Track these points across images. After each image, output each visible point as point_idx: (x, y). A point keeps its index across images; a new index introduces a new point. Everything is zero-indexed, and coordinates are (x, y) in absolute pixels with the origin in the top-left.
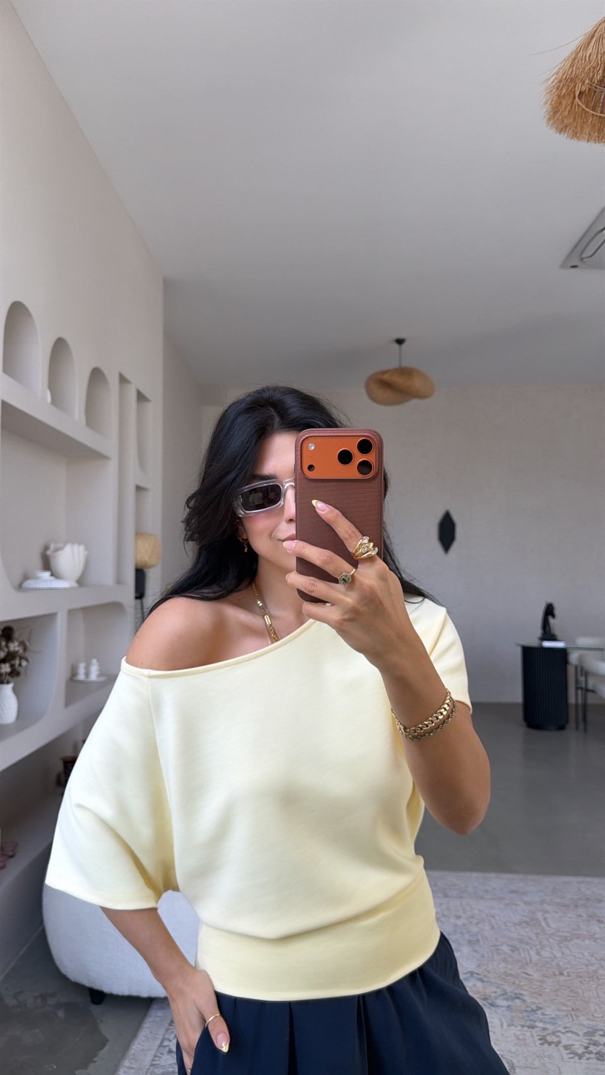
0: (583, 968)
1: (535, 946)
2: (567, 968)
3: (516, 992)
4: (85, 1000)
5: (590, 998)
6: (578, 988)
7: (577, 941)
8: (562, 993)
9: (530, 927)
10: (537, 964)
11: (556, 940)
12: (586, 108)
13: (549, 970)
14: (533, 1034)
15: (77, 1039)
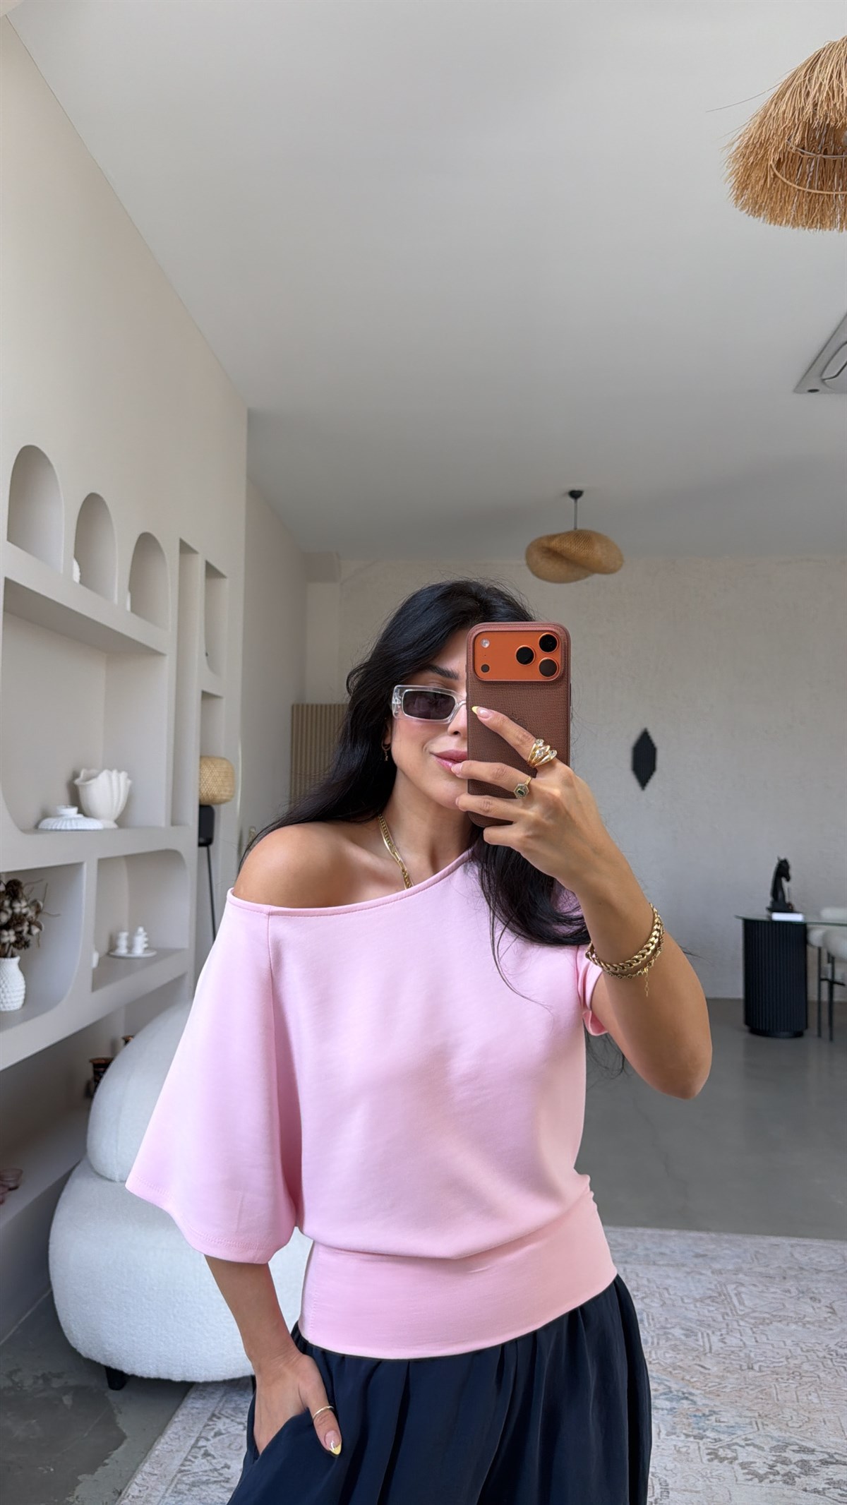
0: (782, 1362)
1: (720, 1330)
2: (759, 1361)
3: (685, 1390)
4: (101, 1383)
5: (785, 1401)
6: (771, 1387)
7: (779, 1325)
8: (748, 1393)
9: (716, 1304)
10: (719, 1354)
11: (749, 1323)
12: (788, 182)
13: (734, 1362)
14: (701, 1446)
15: (86, 1435)
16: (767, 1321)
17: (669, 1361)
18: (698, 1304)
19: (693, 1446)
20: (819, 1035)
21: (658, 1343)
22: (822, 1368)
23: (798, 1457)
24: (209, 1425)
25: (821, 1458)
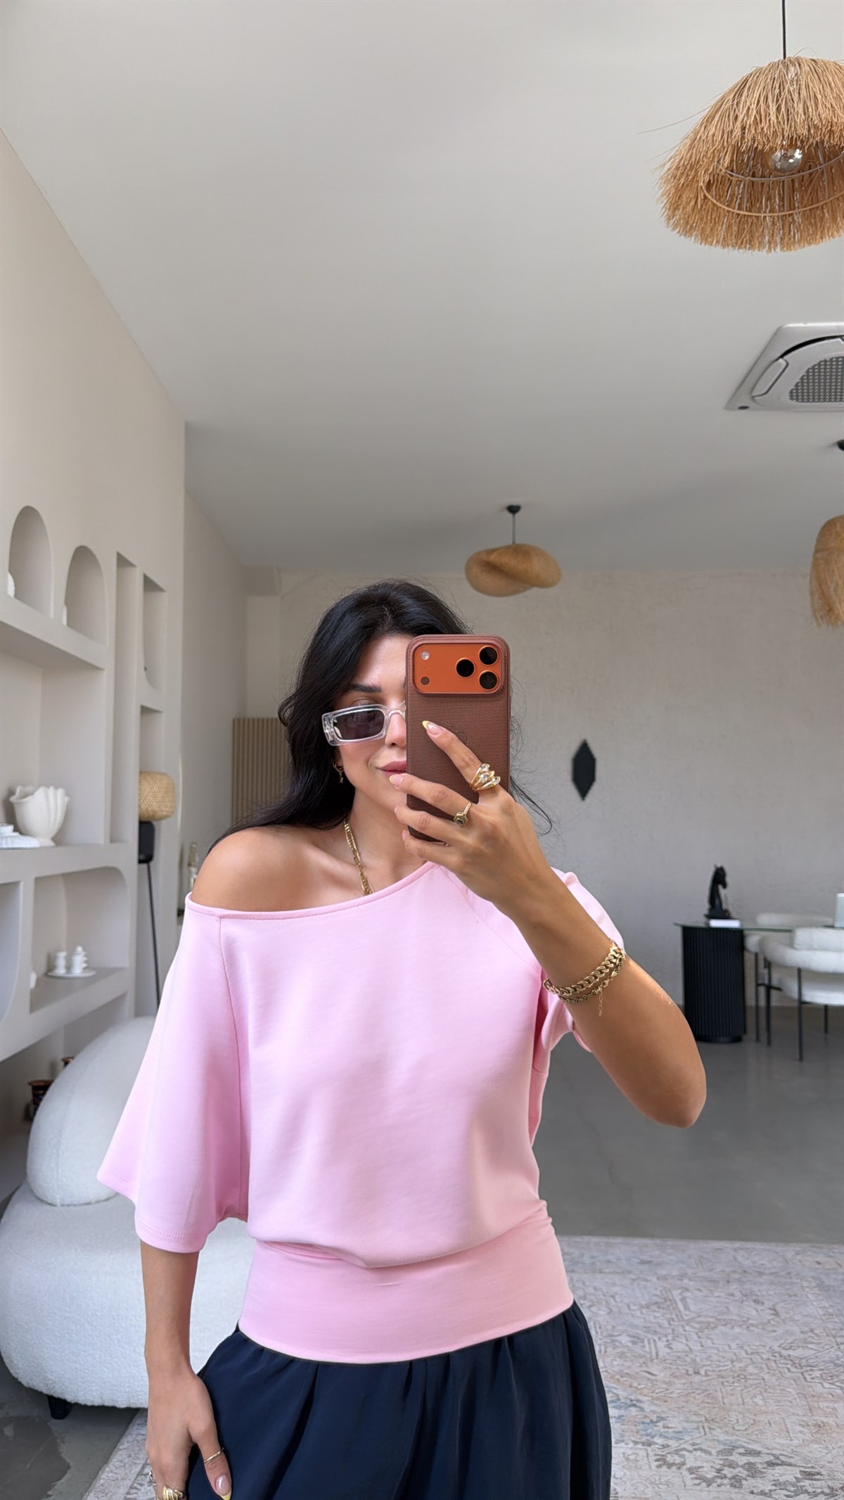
0: (726, 1365)
1: (666, 1336)
2: (705, 1366)
3: (633, 1398)
4: (44, 1412)
5: (731, 1405)
6: (716, 1391)
7: (724, 1329)
8: (695, 1398)
9: (661, 1310)
10: (665, 1360)
11: (694, 1328)
12: (718, 204)
13: (680, 1367)
14: (649, 1453)
15: (28, 1466)
16: (712, 1325)
17: (616, 1369)
18: (644, 1311)
19: (642, 1453)
20: (758, 1039)
21: (606, 1352)
22: (767, 1370)
23: (745, 1460)
25: (768, 1460)
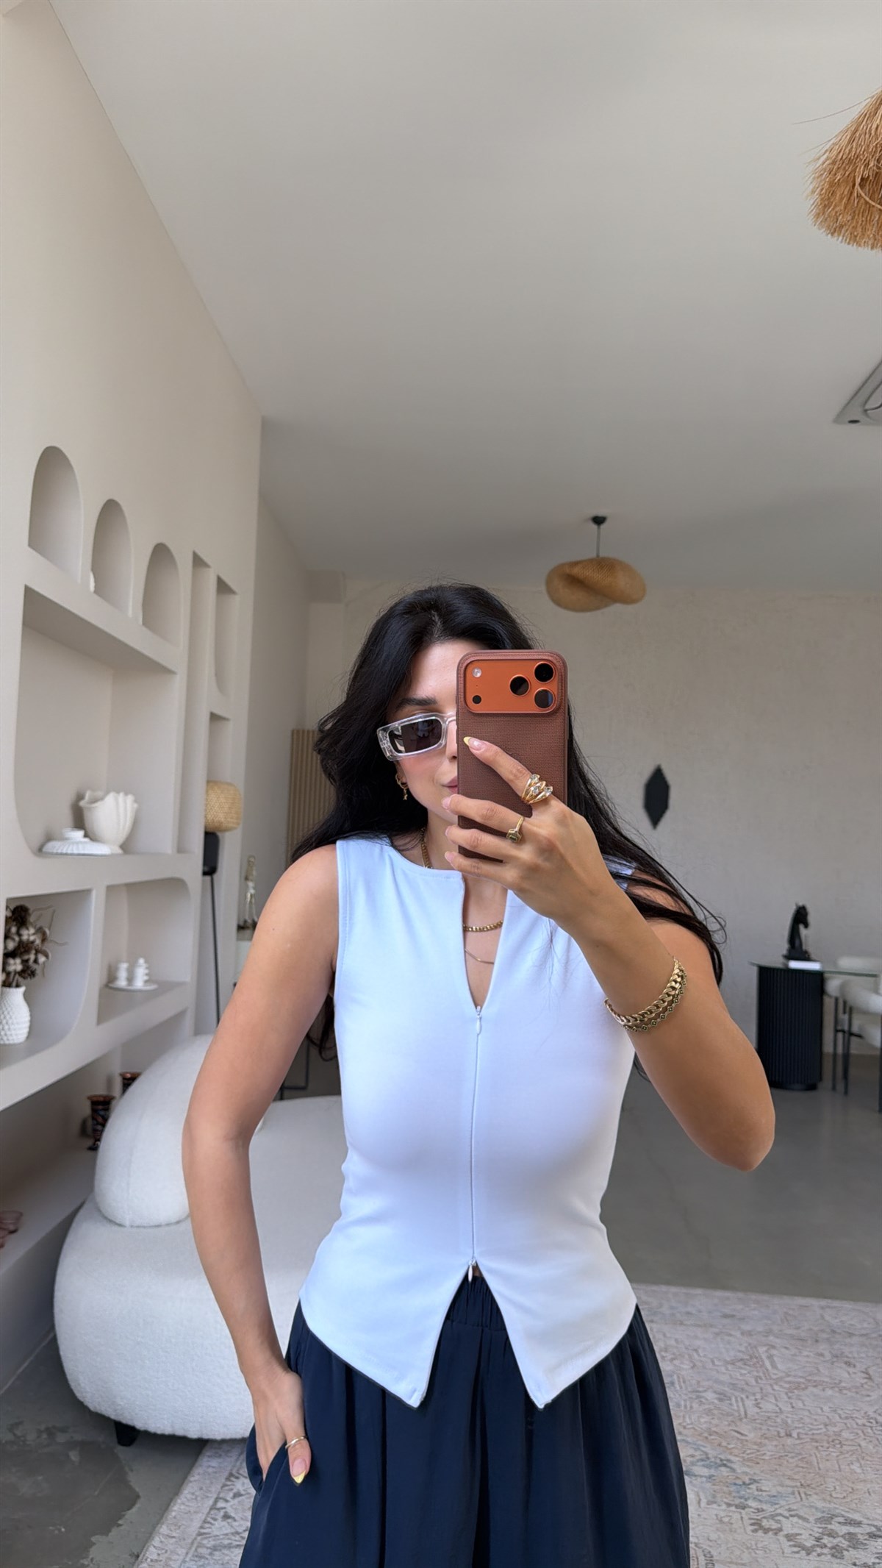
0: (820, 1429)
1: (754, 1394)
2: (796, 1428)
3: (723, 1457)
4: (109, 1438)
5: (827, 1471)
6: (811, 1455)
7: (814, 1390)
8: (787, 1461)
9: (748, 1368)
10: (755, 1420)
11: (784, 1388)
13: (771, 1428)
14: (743, 1516)
15: (96, 1493)
16: (803, 1386)
18: (730, 1367)
19: (736, 1516)
20: (834, 1088)
21: (691, 1407)
22: (863, 1437)
23: (845, 1529)
24: (227, 1485)
25: (869, 1531)
